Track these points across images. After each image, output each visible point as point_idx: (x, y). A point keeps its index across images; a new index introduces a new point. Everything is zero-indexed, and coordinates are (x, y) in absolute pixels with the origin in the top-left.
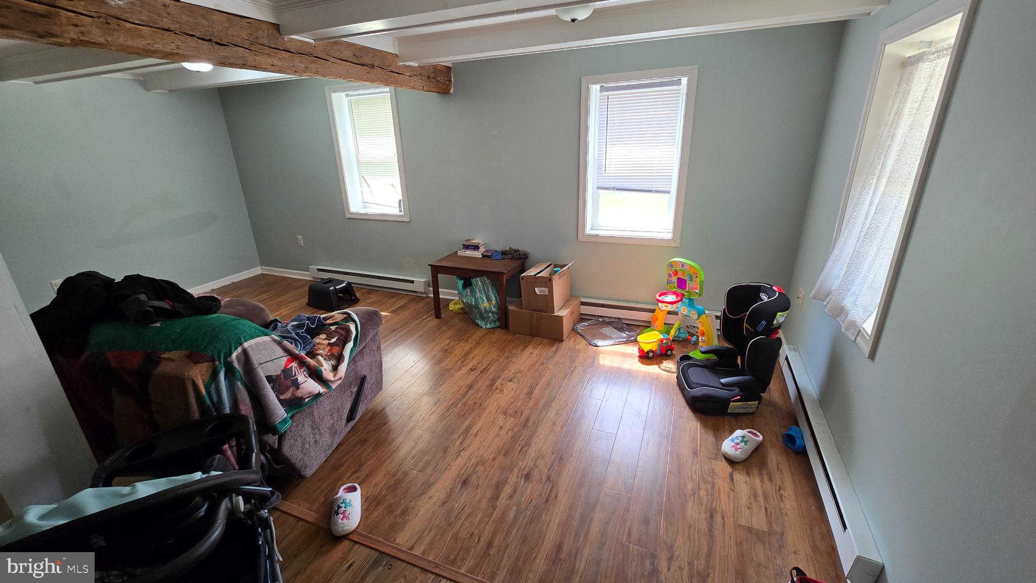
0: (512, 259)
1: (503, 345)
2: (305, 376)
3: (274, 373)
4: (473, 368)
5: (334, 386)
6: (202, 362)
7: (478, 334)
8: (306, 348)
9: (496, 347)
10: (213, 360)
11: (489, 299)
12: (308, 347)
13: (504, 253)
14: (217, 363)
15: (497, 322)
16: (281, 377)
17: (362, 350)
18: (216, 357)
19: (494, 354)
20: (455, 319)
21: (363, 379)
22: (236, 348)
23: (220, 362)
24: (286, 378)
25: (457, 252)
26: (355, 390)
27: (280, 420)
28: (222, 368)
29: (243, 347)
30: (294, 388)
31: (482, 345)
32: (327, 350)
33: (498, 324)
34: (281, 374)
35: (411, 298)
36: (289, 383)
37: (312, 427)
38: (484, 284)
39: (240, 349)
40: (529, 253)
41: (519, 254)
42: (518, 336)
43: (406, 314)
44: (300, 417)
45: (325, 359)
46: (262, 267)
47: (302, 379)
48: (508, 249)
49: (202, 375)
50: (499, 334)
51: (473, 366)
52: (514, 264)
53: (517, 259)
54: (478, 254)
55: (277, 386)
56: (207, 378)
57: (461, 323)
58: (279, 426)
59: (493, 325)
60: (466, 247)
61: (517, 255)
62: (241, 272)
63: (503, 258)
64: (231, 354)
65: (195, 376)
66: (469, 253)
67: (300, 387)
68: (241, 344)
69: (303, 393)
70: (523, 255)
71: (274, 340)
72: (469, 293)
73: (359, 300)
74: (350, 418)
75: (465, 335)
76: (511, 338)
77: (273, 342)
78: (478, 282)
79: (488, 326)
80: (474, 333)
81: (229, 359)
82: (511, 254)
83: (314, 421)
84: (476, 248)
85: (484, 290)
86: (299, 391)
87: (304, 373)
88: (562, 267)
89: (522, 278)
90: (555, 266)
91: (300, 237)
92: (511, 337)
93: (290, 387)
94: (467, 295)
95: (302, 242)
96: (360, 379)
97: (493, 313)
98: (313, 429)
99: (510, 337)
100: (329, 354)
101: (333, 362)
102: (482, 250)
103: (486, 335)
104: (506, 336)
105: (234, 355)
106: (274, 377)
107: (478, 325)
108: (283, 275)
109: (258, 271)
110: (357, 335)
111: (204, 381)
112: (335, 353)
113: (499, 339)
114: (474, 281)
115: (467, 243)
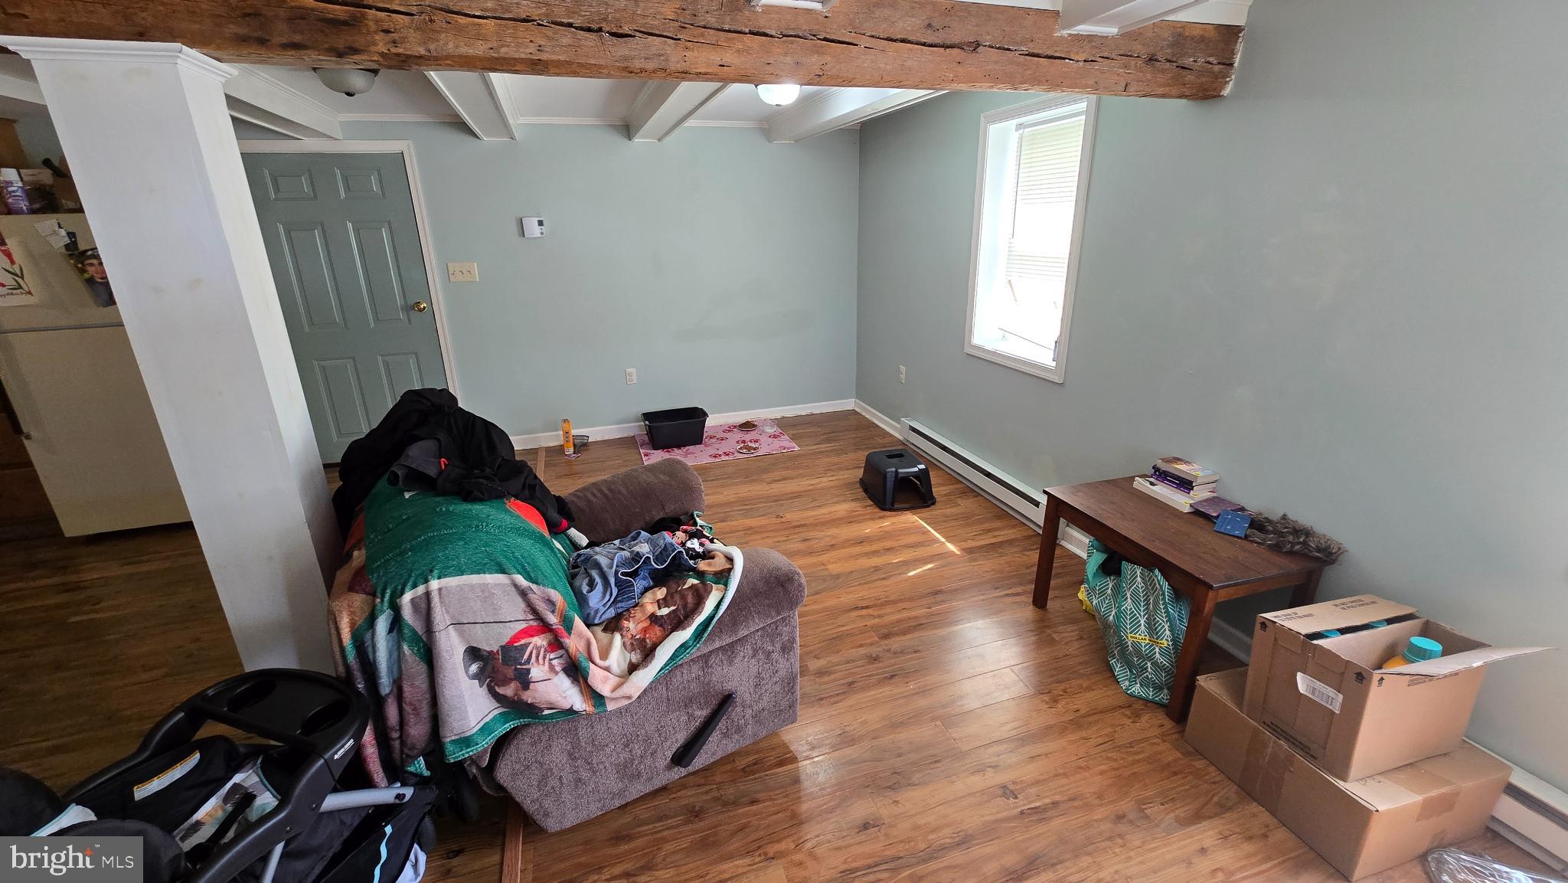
0: (1276, 548)
1: (1137, 769)
2: (552, 668)
3: (485, 647)
4: (1011, 787)
5: (611, 707)
6: (357, 592)
7: (1099, 696)
8: (619, 605)
9: (1115, 765)
10: (374, 595)
11: (1152, 628)
12: (623, 604)
13: (1258, 524)
14: (378, 600)
15: (1166, 691)
16: (497, 657)
17: (732, 645)
18: (379, 590)
19: (1090, 783)
20: (1069, 628)
21: (727, 700)
22: (415, 586)
23: (382, 601)
24: (505, 662)
25: (1132, 479)
26: (702, 714)
27: (453, 738)
28: (383, 612)
29: (427, 588)
30: (518, 684)
31: (1084, 734)
32: (641, 626)
33: (1164, 696)
34: (498, 651)
35: (1025, 534)
36: (510, 672)
37: (570, 755)
38: (1150, 585)
39: (421, 589)
40: (1341, 552)
41: (1305, 543)
42: (1200, 764)
43: (988, 565)
44: (543, 732)
45: (624, 644)
46: (857, 401)
47: (542, 674)
48: (1275, 514)
49: (352, 612)
50: (1154, 724)
51: (1014, 783)
52: (1272, 567)
53: (1291, 553)
54: (1182, 501)
55: (489, 668)
56: (360, 620)
57: (1076, 645)
58: (449, 748)
59: (1150, 694)
60: (1162, 475)
61: (1293, 544)
62: (828, 401)
63: (1246, 537)
64: (402, 593)
65: (338, 610)
66: (1162, 491)
67: (531, 687)
68: (426, 581)
69: (535, 698)
70: (1319, 550)
71: (516, 586)
72: (1109, 591)
73: (934, 504)
74: (682, 757)
75: (1059, 682)
76: (1175, 761)
77: (513, 589)
78: (1135, 574)
79: (1136, 689)
80: (1089, 689)
81: (398, 600)
82: (1281, 534)
83: (576, 745)
84: (1185, 484)
85: (1147, 600)
86: (528, 693)
87: (555, 662)
88: (1454, 645)
89: (1264, 625)
90: (1427, 631)
91: (903, 368)
92: (1179, 755)
93: (511, 680)
94: (1102, 593)
95: (903, 376)
96: (721, 696)
97: (1155, 664)
98: (572, 756)
99: (1171, 755)
100: (638, 637)
101: (635, 657)
102: (1200, 494)
103: (1114, 709)
104: (1163, 747)
105: (407, 597)
106: (485, 653)
107: (1111, 670)
108: (877, 422)
109: (849, 404)
110: (711, 618)
111: (352, 624)
112: (648, 641)
113: (1140, 741)
114: (1126, 566)
115: (1164, 467)
